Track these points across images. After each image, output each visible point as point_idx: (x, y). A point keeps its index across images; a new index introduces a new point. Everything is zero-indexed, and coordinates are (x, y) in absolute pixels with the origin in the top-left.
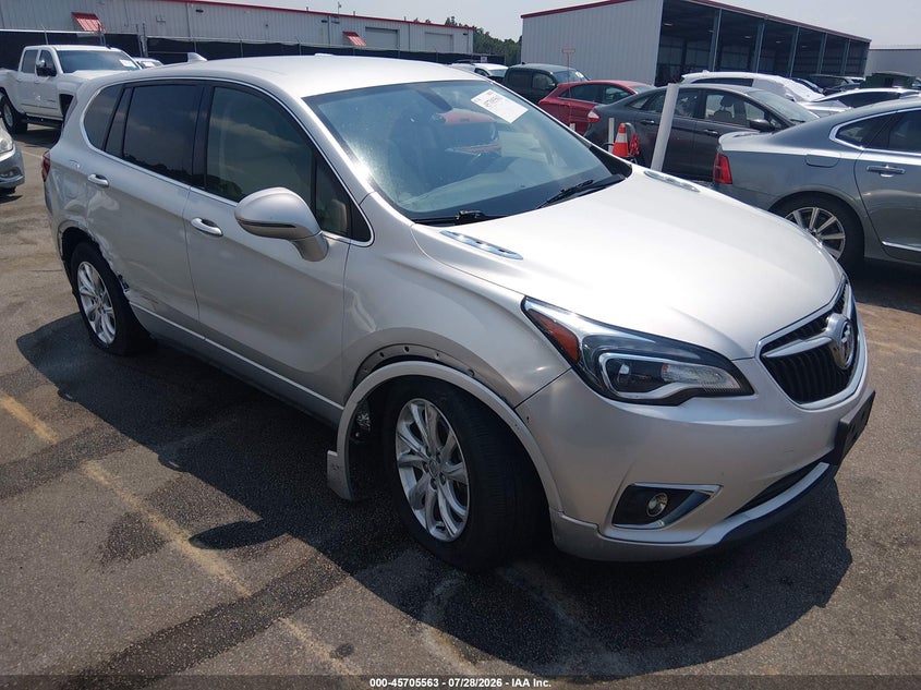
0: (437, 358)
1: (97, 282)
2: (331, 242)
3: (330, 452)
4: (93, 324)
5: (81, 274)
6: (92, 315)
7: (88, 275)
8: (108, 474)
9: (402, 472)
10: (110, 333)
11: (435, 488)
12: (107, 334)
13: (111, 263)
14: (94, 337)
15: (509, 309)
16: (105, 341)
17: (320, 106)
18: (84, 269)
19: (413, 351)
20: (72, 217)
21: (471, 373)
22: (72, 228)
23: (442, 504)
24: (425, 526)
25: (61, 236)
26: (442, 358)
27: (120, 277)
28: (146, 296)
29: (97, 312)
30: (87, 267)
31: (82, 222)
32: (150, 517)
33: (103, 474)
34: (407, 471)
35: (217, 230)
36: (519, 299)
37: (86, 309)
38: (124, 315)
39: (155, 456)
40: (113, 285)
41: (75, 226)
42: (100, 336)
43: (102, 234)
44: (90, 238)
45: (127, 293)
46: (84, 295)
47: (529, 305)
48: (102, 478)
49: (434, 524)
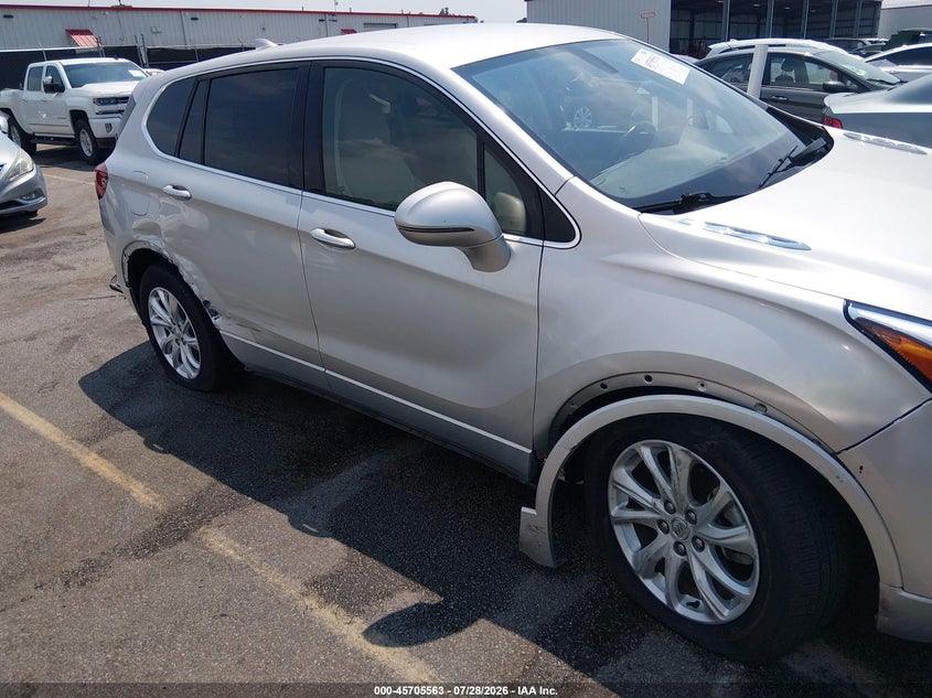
0: (701, 389)
1: (175, 308)
2: (513, 246)
3: (524, 509)
4: (169, 358)
5: (153, 302)
6: (168, 348)
7: (162, 304)
8: (237, 545)
9: (618, 530)
10: (192, 367)
11: (684, 553)
12: (188, 368)
13: (194, 288)
14: (171, 372)
15: (820, 317)
16: (185, 375)
17: (474, 77)
18: (157, 295)
19: (657, 380)
20: (143, 237)
21: (761, 407)
22: (142, 249)
23: (699, 576)
24: (665, 602)
25: (126, 259)
26: (711, 388)
27: (207, 303)
28: (242, 324)
29: (174, 344)
30: (161, 294)
31: (155, 243)
32: (308, 603)
33: (231, 547)
34: (626, 528)
35: (348, 242)
36: (839, 306)
37: (159, 341)
38: (212, 345)
39: (285, 518)
40: (196, 312)
41: (146, 246)
42: (178, 370)
43: (181, 254)
44: (166, 260)
45: (217, 321)
46: (156, 325)
47: (855, 313)
48: (232, 552)
49: (680, 600)
